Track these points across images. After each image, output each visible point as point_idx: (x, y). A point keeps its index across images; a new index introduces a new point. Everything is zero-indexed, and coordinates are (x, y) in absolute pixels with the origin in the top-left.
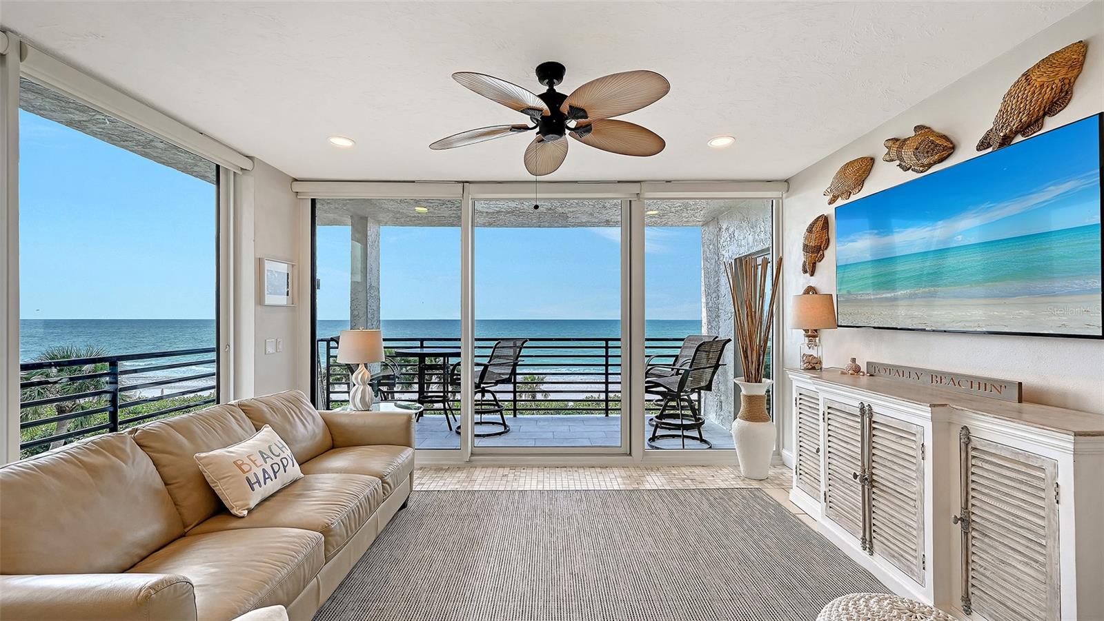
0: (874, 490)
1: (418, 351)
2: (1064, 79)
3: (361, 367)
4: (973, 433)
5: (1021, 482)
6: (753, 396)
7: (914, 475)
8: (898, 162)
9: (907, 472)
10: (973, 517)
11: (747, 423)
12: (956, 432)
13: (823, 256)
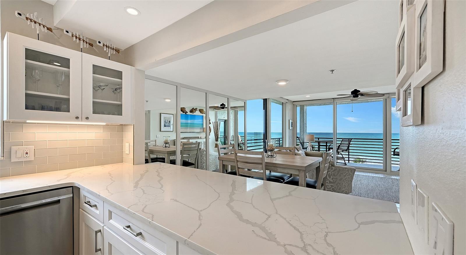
3: (310, 143)
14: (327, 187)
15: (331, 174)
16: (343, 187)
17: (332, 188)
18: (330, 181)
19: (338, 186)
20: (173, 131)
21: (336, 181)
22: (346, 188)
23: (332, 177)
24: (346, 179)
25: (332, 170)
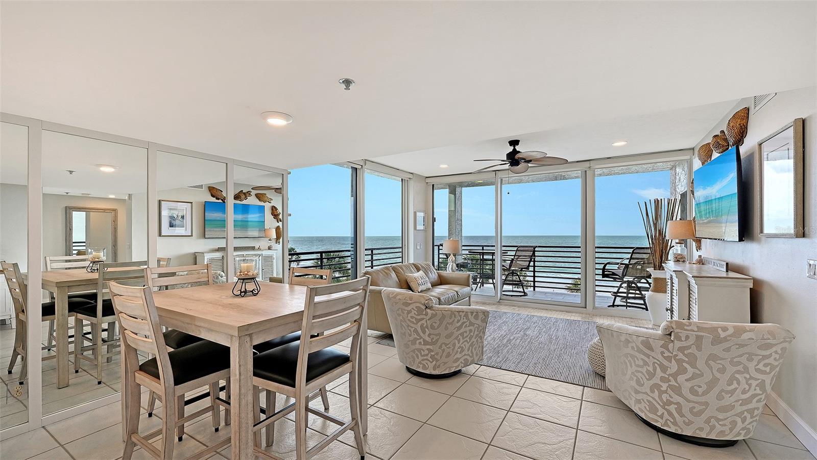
1: (481, 251)
2: (740, 124)
3: (452, 255)
14: (421, 354)
15: (427, 327)
16: (455, 351)
17: (430, 355)
18: (424, 340)
19: (443, 351)
20: (192, 236)
21: (437, 340)
22: (466, 352)
23: (428, 332)
24: (462, 334)
25: (428, 317)
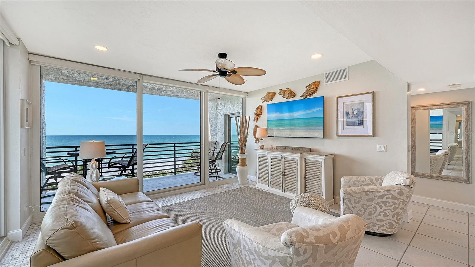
0: (285, 176)
3: (94, 161)
4: (307, 159)
5: (315, 167)
6: (243, 159)
7: (295, 170)
8: (282, 95)
9: (294, 170)
10: (307, 176)
11: (242, 167)
12: (303, 159)
13: (260, 117)
